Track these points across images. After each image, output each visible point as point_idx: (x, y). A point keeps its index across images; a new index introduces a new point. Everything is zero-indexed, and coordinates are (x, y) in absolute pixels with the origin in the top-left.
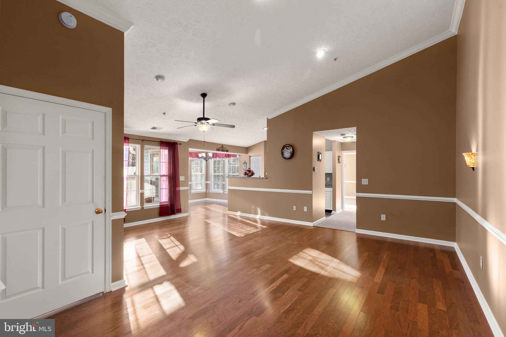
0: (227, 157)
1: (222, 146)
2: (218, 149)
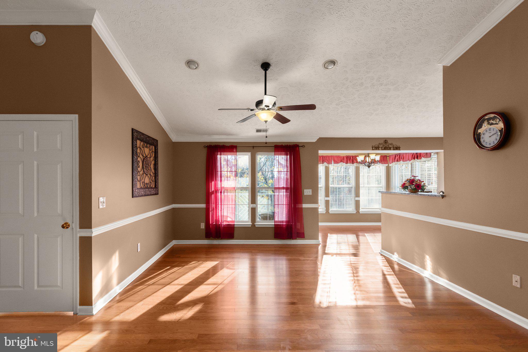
0: (414, 159)
1: (386, 140)
2: (375, 148)
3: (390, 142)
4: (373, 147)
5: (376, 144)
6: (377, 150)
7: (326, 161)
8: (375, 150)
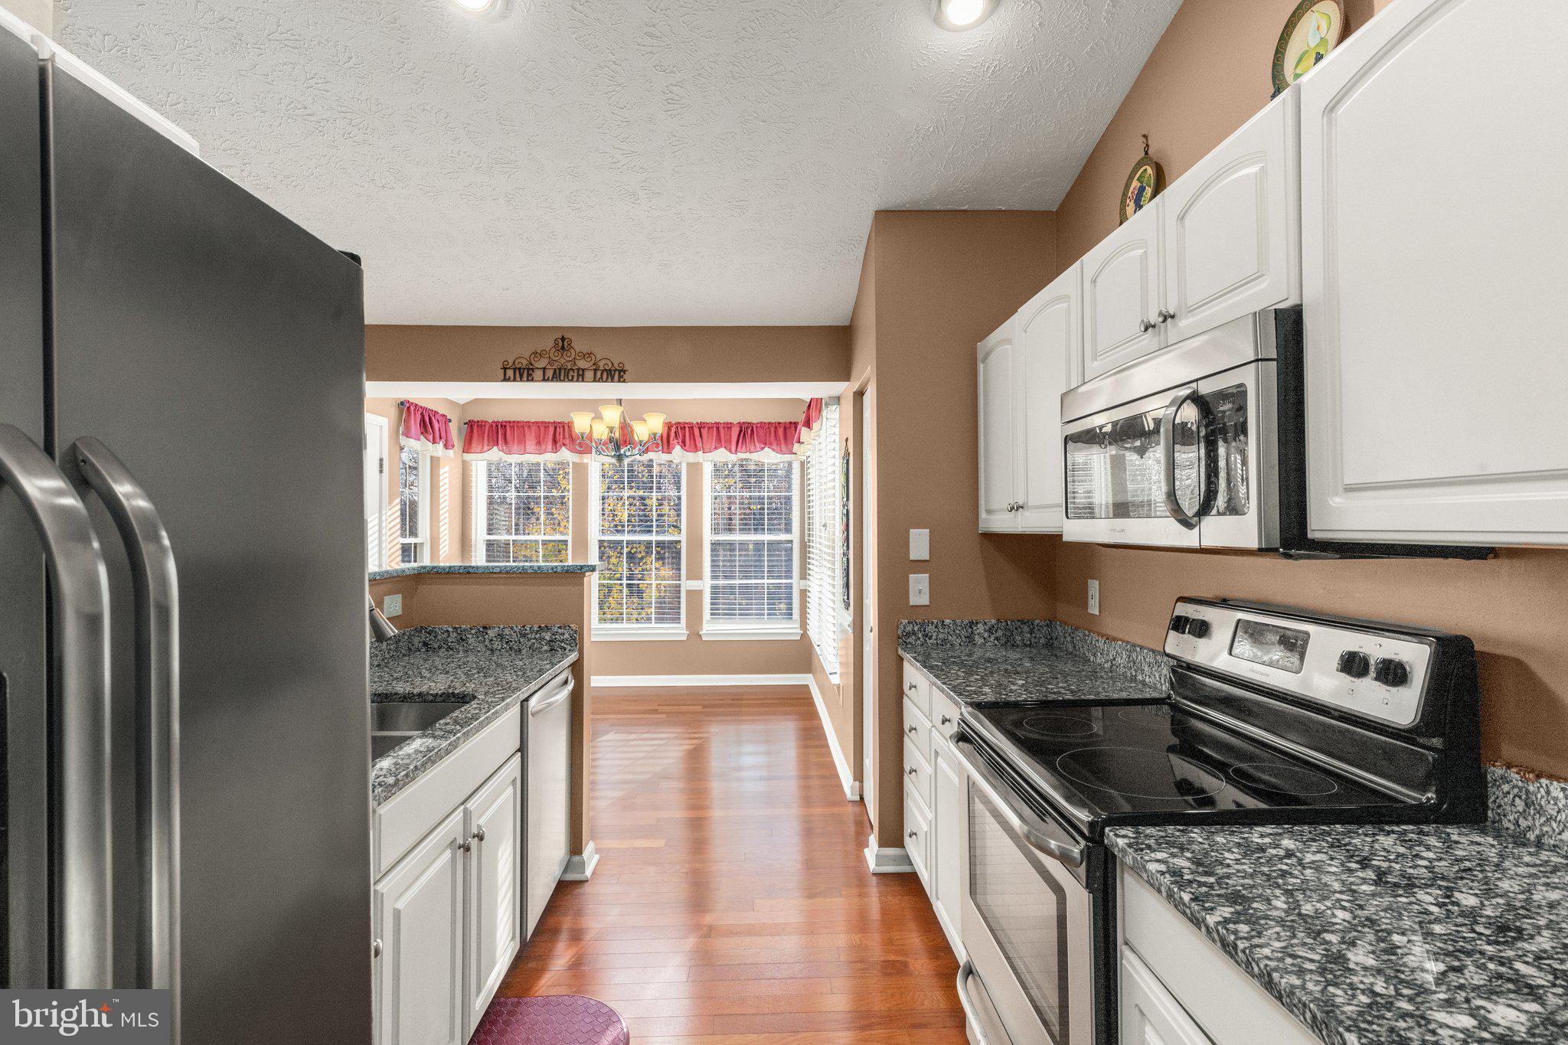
1: (563, 339)
2: (515, 370)
3: (579, 345)
4: (505, 369)
5: (520, 352)
6: (521, 380)
7: (567, 441)
8: (515, 380)
